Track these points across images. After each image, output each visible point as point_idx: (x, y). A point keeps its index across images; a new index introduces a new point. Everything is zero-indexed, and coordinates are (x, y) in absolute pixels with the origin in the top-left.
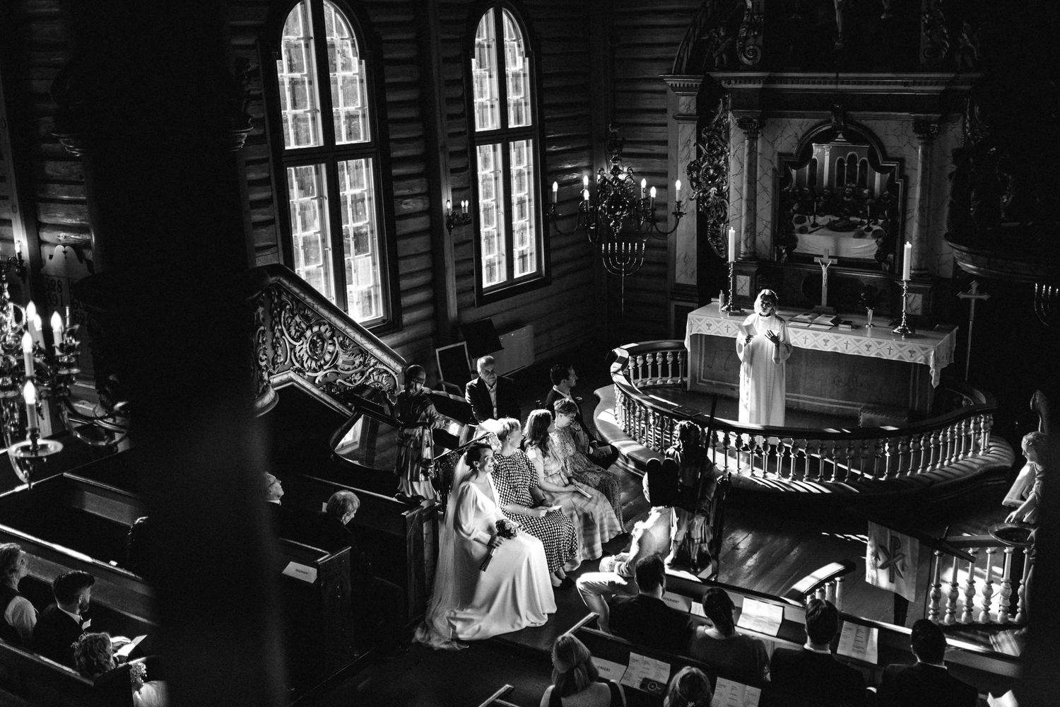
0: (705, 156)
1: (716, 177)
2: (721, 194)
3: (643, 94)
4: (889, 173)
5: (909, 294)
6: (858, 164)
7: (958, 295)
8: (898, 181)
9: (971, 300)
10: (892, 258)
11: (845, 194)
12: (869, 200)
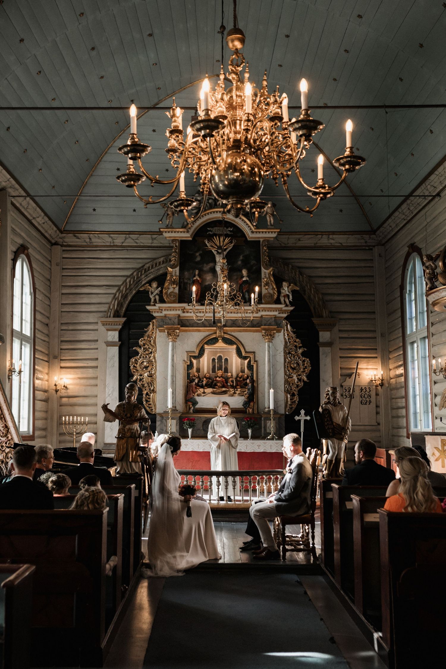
0: (141, 355)
1: (148, 366)
2: (151, 376)
3: (82, 332)
4: (248, 359)
5: (267, 421)
6: (223, 361)
7: (295, 418)
8: (253, 363)
9: (301, 420)
10: (253, 405)
11: (218, 376)
12: (231, 379)
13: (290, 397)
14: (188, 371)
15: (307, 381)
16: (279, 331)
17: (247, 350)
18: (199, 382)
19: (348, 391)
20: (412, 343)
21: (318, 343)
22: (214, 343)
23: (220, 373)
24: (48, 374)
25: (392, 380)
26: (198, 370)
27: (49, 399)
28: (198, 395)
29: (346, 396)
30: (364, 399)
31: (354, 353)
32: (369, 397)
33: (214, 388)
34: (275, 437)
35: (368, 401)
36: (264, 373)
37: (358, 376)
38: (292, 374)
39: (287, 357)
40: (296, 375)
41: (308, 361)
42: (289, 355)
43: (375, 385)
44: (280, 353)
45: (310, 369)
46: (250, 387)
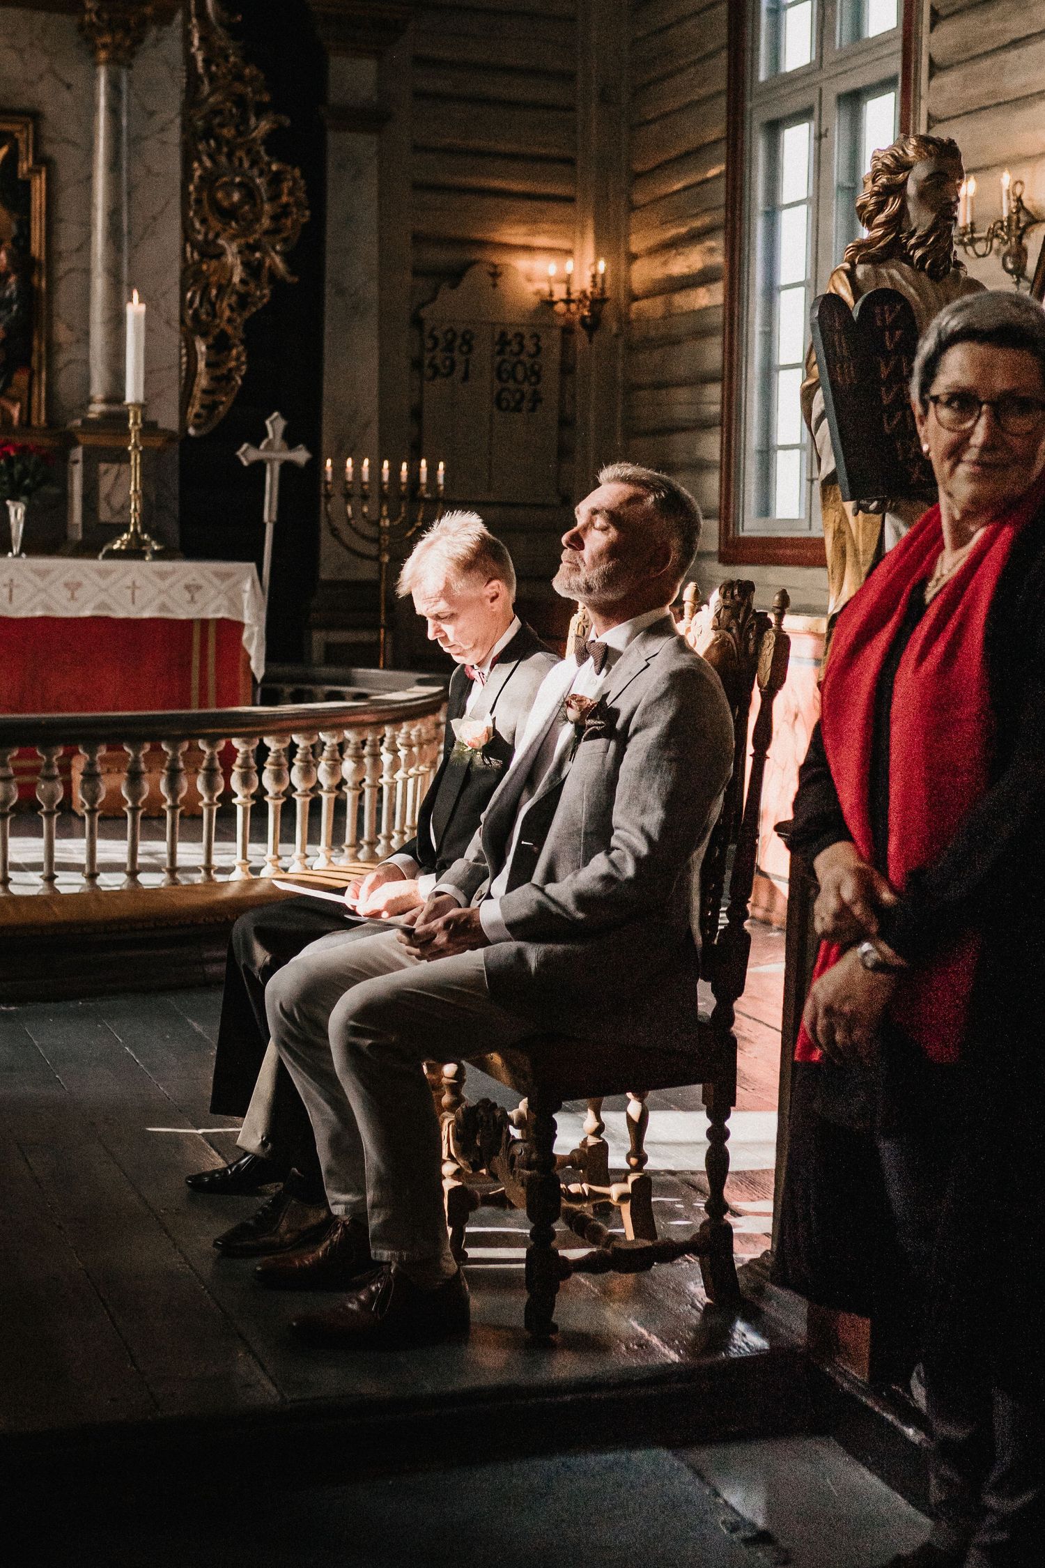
5: (103, 467)
7: (239, 453)
8: (30, 170)
9: (268, 467)
10: (24, 385)
13: (208, 355)
15: (289, 278)
16: (164, 18)
19: (443, 343)
20: (774, 128)
21: (322, 110)
25: (635, 305)
29: (436, 368)
30: (511, 385)
32: (533, 379)
34: (144, 543)
35: (528, 396)
36: (87, 225)
37: (490, 280)
38: (221, 242)
39: (199, 152)
40: (239, 246)
41: (295, 180)
42: (208, 144)
43: (561, 322)
44: (162, 130)
45: (304, 220)
46: (15, 294)
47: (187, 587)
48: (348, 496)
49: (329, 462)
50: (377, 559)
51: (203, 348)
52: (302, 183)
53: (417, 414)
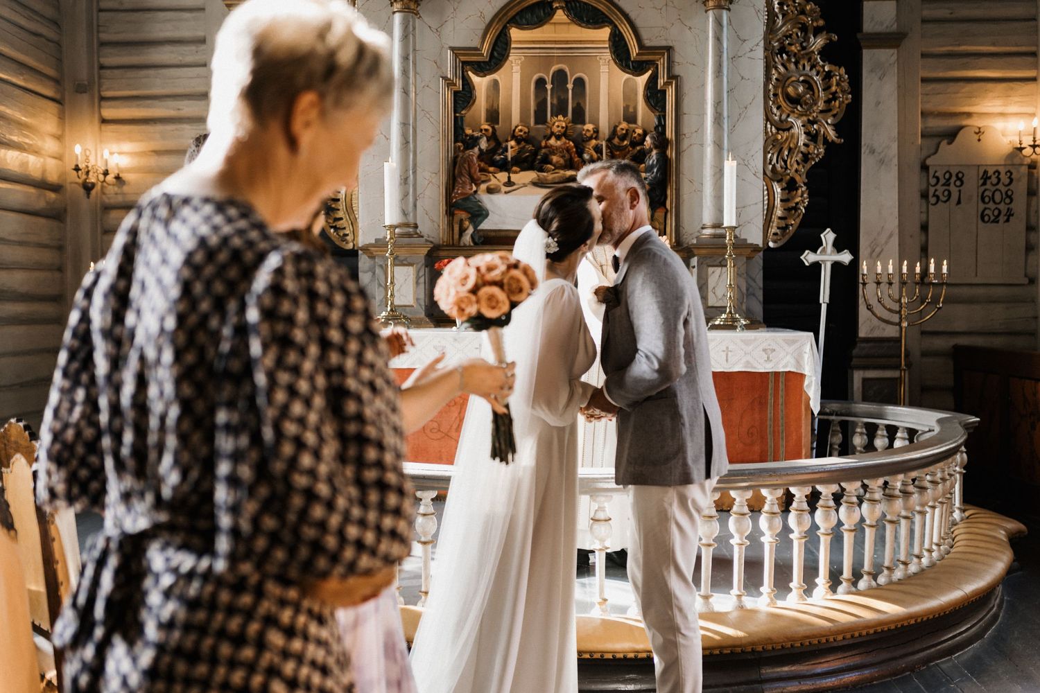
3: (161, 15)
4: (650, 72)
5: (711, 270)
6: (570, 86)
7: (802, 257)
8: (665, 84)
9: (823, 266)
10: (662, 220)
11: (552, 134)
12: (594, 142)
13: (782, 194)
14: (455, 112)
15: (838, 141)
17: (647, 43)
18: (492, 152)
19: (942, 181)
21: (859, 36)
22: (539, 22)
23: (559, 123)
24: (59, 138)
26: (493, 116)
27: (65, 210)
28: (490, 191)
29: (938, 197)
30: (991, 205)
31: (965, 67)
32: (1008, 201)
33: (541, 170)
34: (736, 320)
35: (1004, 212)
36: (702, 114)
37: (976, 137)
38: (789, 120)
39: (776, 62)
40: (802, 122)
41: (840, 75)
42: (782, 57)
43: (1028, 161)
44: (752, 50)
45: (846, 102)
46: (655, 163)
47: (765, 350)
48: (878, 283)
49: (865, 263)
50: (899, 324)
51: (779, 190)
52: (847, 76)
53: (924, 228)
